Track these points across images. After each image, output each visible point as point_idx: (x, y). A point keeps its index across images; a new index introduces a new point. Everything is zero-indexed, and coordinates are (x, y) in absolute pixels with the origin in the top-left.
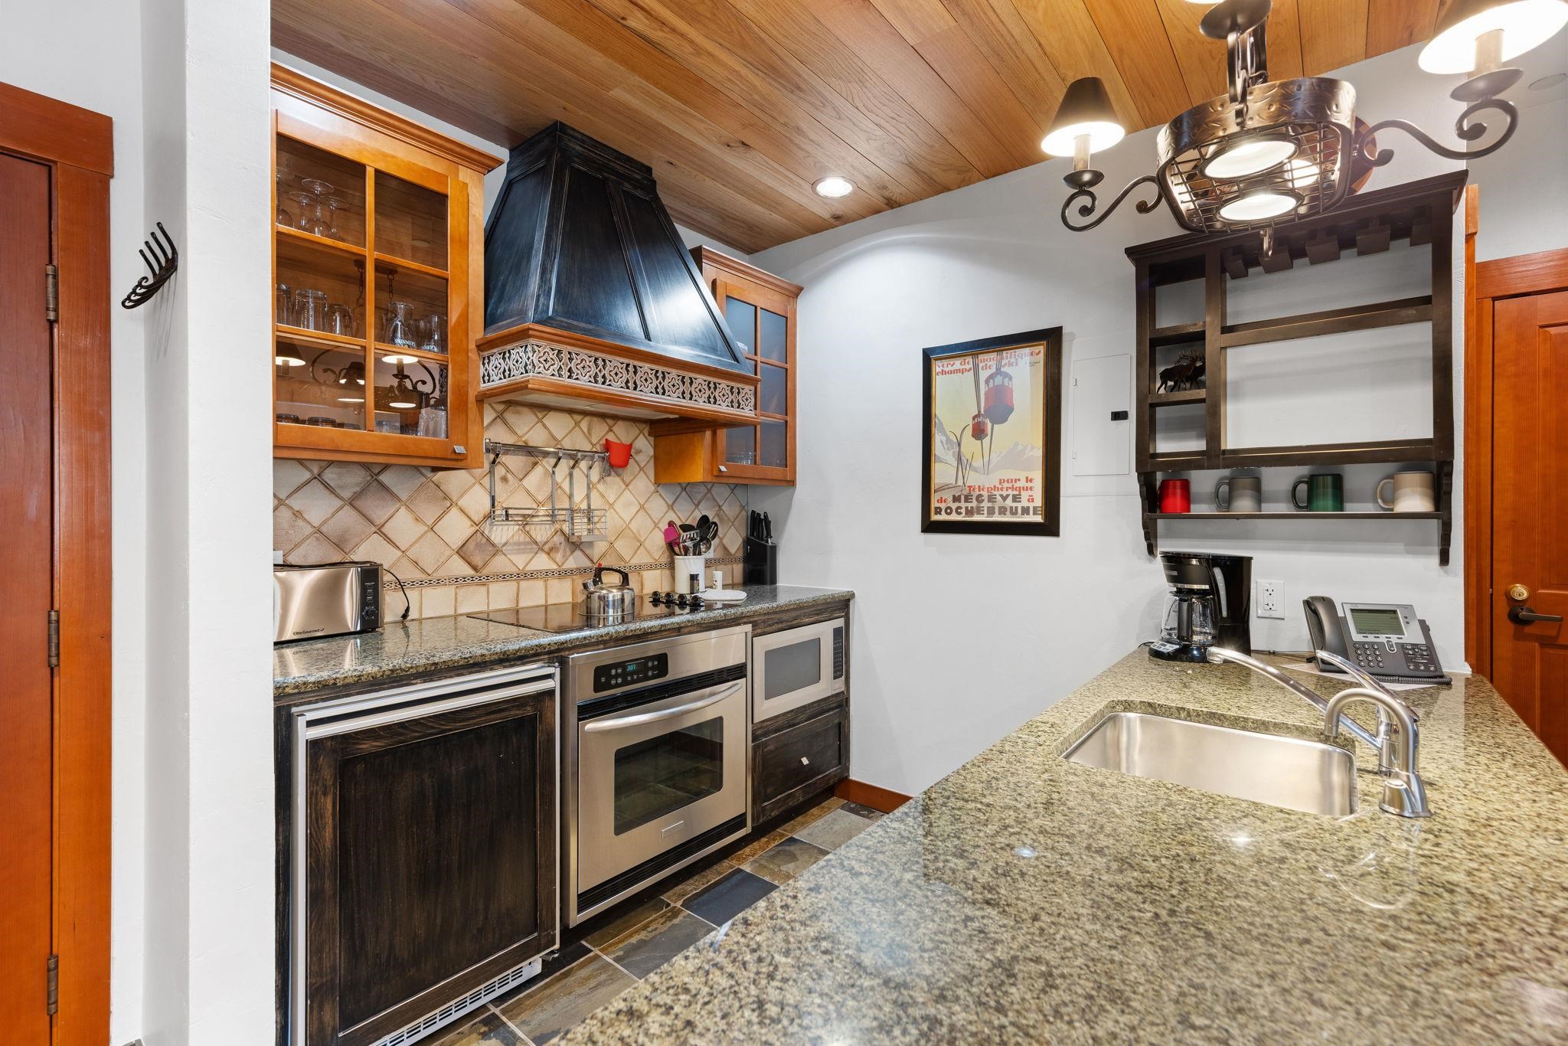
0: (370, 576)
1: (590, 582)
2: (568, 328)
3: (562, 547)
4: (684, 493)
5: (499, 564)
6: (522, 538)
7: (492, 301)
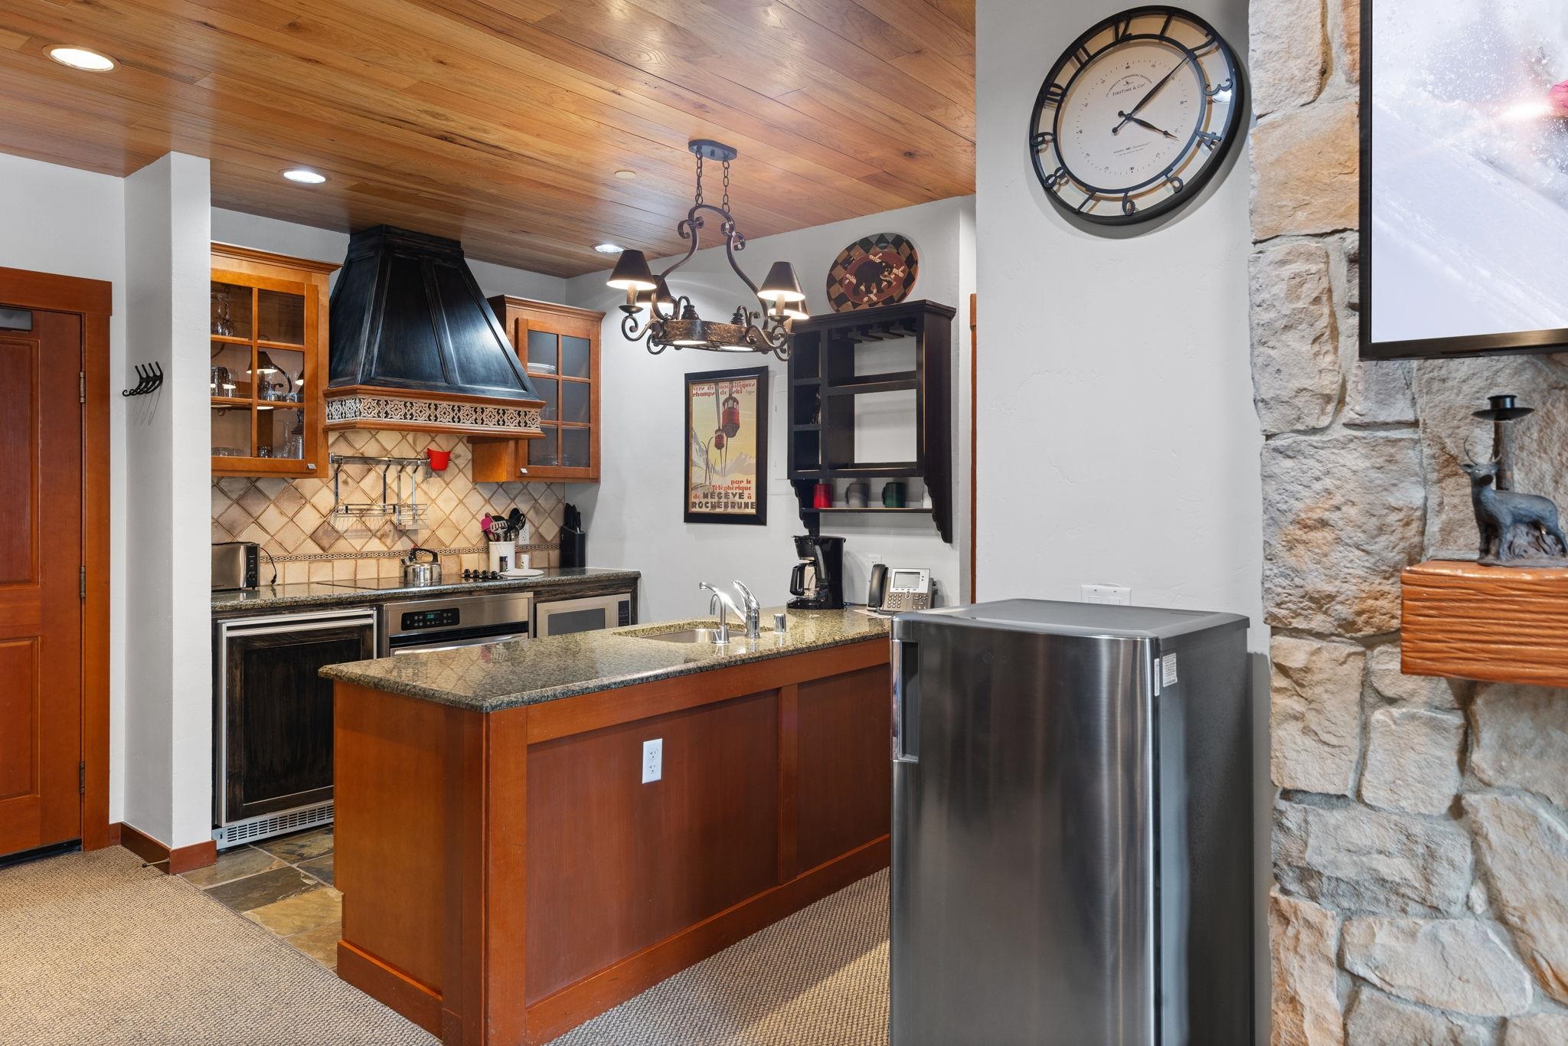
0: (252, 550)
1: (407, 559)
2: (385, 384)
3: (392, 534)
4: (500, 490)
5: (342, 546)
6: (359, 526)
7: (335, 360)
